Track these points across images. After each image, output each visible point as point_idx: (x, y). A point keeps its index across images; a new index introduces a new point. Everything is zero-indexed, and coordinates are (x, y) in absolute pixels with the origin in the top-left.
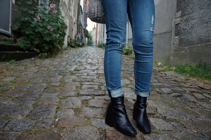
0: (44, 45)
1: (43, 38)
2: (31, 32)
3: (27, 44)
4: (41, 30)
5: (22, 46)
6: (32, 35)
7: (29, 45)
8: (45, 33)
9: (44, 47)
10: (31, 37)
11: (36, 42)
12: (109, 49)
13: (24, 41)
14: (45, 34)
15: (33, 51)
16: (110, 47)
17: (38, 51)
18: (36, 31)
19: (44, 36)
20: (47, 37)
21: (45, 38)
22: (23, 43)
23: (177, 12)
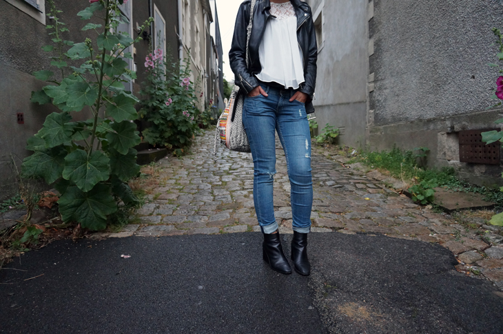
0: (178, 137)
1: (176, 128)
2: (162, 122)
3: (156, 137)
4: (173, 116)
5: (151, 141)
6: (163, 124)
7: (158, 139)
8: (179, 120)
9: (179, 139)
10: (161, 127)
11: (168, 134)
12: (258, 182)
13: (151, 134)
14: (179, 122)
15: (164, 147)
16: (259, 179)
17: (171, 146)
18: (168, 119)
19: (178, 125)
20: (183, 126)
21: (179, 128)
22: (151, 137)
23: (371, 73)
